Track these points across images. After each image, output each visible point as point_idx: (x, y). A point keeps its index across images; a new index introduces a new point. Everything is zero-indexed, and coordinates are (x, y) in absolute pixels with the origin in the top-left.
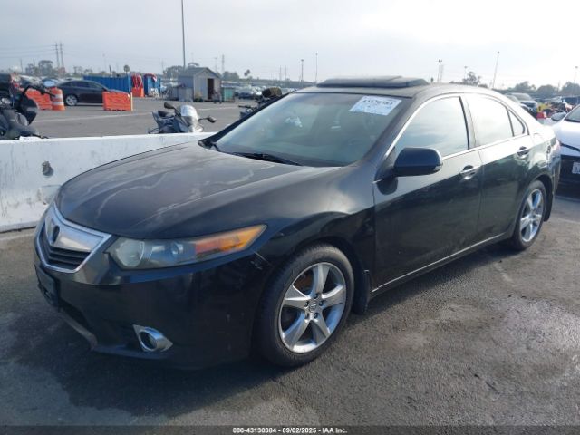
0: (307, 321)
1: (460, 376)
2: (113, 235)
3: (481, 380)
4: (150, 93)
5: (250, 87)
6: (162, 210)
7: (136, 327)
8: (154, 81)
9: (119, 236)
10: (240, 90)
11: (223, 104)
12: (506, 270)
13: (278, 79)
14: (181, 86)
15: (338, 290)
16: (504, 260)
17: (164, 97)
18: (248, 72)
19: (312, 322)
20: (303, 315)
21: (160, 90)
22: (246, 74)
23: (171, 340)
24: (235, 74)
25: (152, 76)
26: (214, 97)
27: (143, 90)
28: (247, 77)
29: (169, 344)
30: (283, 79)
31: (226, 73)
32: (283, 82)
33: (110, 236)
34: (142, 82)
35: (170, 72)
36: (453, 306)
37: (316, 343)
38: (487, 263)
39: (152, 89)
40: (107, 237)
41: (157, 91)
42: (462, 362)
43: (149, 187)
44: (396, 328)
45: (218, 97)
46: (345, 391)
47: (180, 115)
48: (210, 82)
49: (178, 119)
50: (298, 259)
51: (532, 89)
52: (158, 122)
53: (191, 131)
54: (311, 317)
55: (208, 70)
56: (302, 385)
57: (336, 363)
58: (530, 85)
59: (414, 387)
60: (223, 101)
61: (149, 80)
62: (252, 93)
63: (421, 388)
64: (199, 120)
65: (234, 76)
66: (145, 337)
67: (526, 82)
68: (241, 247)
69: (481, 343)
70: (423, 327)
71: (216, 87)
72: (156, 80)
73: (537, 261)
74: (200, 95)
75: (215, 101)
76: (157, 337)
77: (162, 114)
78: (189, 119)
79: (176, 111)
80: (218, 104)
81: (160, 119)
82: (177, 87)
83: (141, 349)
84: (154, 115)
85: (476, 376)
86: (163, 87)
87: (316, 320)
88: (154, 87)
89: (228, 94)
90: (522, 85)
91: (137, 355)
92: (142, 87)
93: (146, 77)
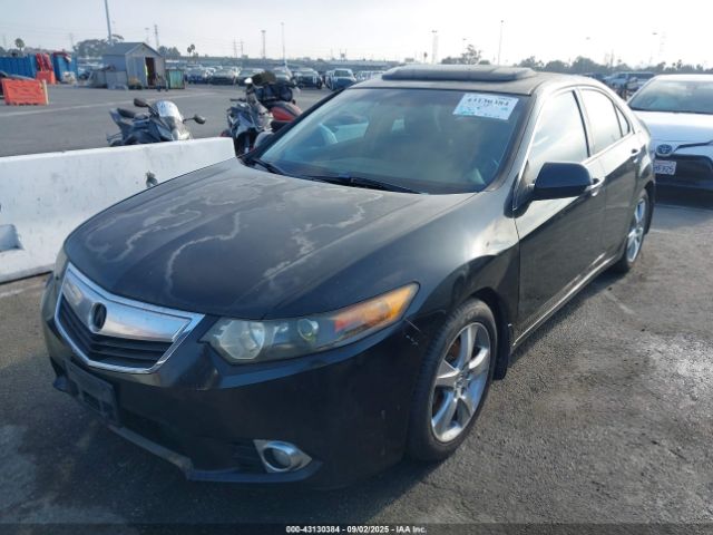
0: (456, 400)
1: (638, 445)
2: (208, 314)
3: (663, 446)
4: (64, 79)
5: (202, 68)
6: (270, 274)
7: (257, 442)
8: (67, 61)
9: (220, 316)
10: (188, 71)
11: (171, 92)
12: (621, 299)
13: (233, 56)
14: (109, 68)
15: (483, 354)
16: (612, 286)
17: (86, 83)
18: (193, 47)
19: (460, 400)
20: (450, 395)
21: (77, 74)
22: (189, 50)
23: (310, 455)
24: (175, 49)
25: (63, 54)
26: (158, 82)
27: (53, 74)
28: (192, 54)
29: (307, 459)
30: (239, 56)
31: (162, 49)
32: (240, 60)
33: (202, 316)
34: (50, 64)
35: (84, 48)
36: (587, 352)
37: (461, 425)
38: (595, 292)
39: (67, 73)
40: (197, 318)
41: (73, 75)
42: (630, 426)
43: (227, 238)
44: (534, 390)
45: (164, 82)
46: (516, 484)
47: (157, 116)
48: (150, 62)
49: (156, 121)
50: (450, 324)
51: (540, 65)
52: (121, 125)
53: (176, 139)
54: (459, 395)
55: (145, 46)
56: (460, 484)
57: (486, 446)
58: (537, 60)
59: (592, 467)
60: (170, 88)
61: (60, 60)
62: (206, 76)
63: (601, 467)
64: (184, 121)
65: (174, 54)
66: (269, 453)
67: (532, 58)
68: (392, 318)
69: (639, 398)
70: (565, 384)
71: (159, 69)
72: (70, 59)
73: (648, 285)
74: (136, 81)
75: (159, 88)
76: (289, 450)
77: (124, 114)
78: (170, 120)
79: (151, 110)
80: (163, 91)
81: (123, 120)
82: (104, 70)
83: (264, 470)
84: (113, 115)
85: (655, 443)
86: (82, 70)
87: (463, 397)
88: (68, 70)
89: (175, 78)
90: (528, 60)
91: (259, 479)
92: (51, 70)
93: (55, 55)
